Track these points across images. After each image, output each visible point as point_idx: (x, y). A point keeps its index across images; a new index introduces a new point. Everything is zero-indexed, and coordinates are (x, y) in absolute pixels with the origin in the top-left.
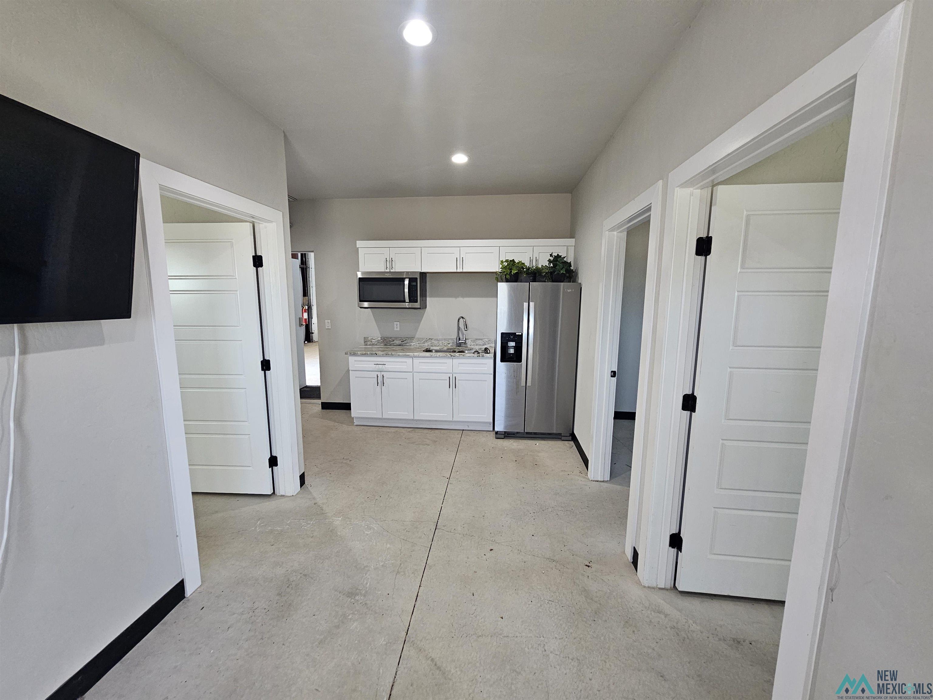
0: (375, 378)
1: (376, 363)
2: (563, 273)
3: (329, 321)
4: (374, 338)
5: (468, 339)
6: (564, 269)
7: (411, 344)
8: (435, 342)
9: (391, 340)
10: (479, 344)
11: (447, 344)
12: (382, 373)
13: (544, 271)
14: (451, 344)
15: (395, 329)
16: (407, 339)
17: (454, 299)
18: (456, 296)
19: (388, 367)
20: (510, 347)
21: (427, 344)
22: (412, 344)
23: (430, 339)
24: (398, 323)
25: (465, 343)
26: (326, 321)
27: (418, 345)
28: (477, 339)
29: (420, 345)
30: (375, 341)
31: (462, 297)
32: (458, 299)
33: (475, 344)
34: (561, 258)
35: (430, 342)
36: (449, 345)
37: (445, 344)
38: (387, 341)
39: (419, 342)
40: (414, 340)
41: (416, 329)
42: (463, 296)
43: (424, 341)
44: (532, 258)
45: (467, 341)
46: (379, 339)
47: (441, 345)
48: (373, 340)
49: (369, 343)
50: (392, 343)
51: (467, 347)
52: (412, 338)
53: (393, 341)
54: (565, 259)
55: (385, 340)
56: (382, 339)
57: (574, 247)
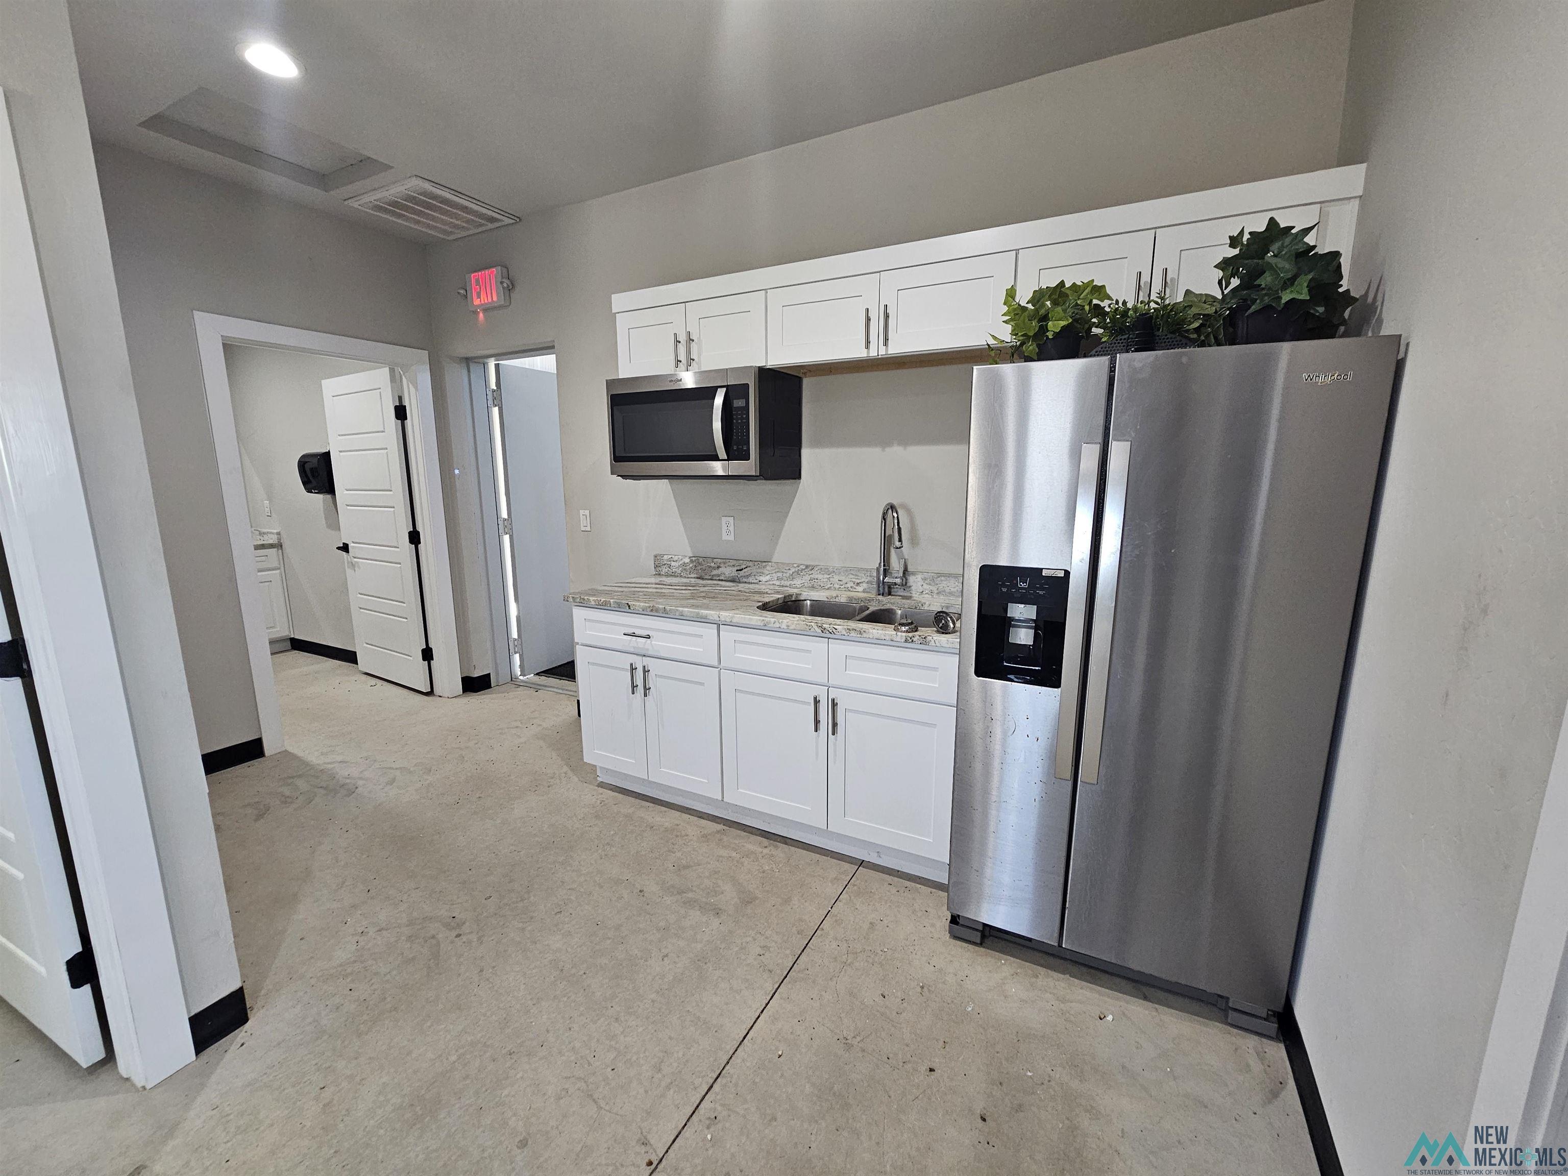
0: (625, 670)
1: (630, 631)
2: (1292, 300)
3: (587, 512)
4: (676, 558)
5: (914, 574)
6: (1303, 282)
7: (761, 578)
8: (820, 576)
9: (712, 565)
10: (947, 590)
11: (852, 585)
12: (647, 661)
13: (1194, 310)
14: (865, 585)
15: (725, 537)
16: (751, 564)
17: (877, 451)
18: (885, 443)
19: (658, 644)
20: (1019, 621)
21: (799, 583)
22: (763, 579)
23: (807, 567)
24: (731, 520)
25: (905, 585)
26: (582, 512)
27: (778, 583)
28: (940, 575)
29: (783, 583)
30: (676, 564)
31: (899, 444)
32: (888, 450)
33: (934, 589)
34: (1288, 240)
35: (807, 578)
36: (860, 589)
37: (849, 585)
38: (704, 567)
39: (780, 575)
40: (768, 568)
41: (774, 538)
42: (905, 441)
43: (791, 572)
44: (1145, 278)
45: (911, 579)
46: (687, 560)
47: (837, 586)
48: (673, 564)
49: (664, 570)
50: (715, 572)
51: (909, 598)
52: (764, 562)
53: (719, 567)
54: (1310, 239)
55: (700, 564)
56: (692, 561)
57: (1357, 201)
